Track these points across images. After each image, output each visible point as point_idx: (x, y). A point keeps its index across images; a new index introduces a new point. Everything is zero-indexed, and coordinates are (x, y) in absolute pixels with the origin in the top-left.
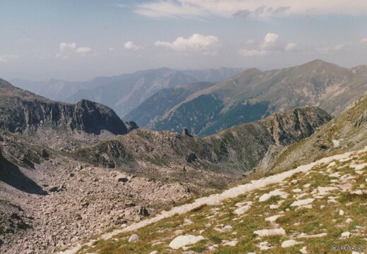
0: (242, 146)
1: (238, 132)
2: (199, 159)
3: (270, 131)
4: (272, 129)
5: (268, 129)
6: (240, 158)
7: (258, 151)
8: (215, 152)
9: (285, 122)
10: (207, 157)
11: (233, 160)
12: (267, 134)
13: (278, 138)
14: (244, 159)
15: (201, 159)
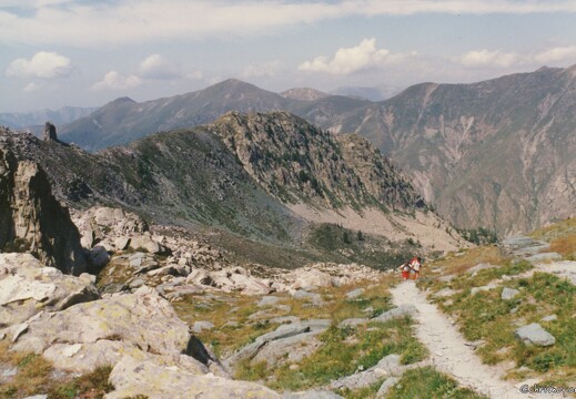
0: (184, 172)
1: (168, 144)
2: (97, 195)
3: (230, 145)
4: (232, 140)
5: (225, 141)
6: (186, 196)
7: (217, 181)
8: (129, 182)
9: (253, 129)
10: (114, 192)
11: (172, 202)
12: (225, 150)
13: (247, 158)
14: (193, 199)
15: (103, 194)
